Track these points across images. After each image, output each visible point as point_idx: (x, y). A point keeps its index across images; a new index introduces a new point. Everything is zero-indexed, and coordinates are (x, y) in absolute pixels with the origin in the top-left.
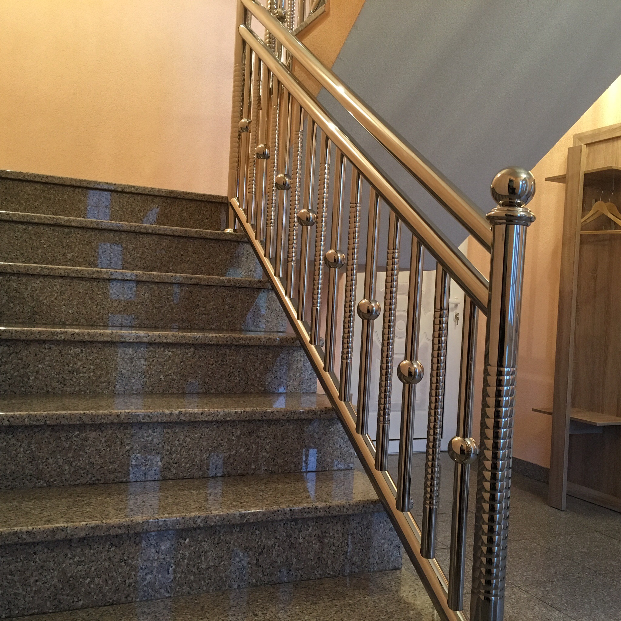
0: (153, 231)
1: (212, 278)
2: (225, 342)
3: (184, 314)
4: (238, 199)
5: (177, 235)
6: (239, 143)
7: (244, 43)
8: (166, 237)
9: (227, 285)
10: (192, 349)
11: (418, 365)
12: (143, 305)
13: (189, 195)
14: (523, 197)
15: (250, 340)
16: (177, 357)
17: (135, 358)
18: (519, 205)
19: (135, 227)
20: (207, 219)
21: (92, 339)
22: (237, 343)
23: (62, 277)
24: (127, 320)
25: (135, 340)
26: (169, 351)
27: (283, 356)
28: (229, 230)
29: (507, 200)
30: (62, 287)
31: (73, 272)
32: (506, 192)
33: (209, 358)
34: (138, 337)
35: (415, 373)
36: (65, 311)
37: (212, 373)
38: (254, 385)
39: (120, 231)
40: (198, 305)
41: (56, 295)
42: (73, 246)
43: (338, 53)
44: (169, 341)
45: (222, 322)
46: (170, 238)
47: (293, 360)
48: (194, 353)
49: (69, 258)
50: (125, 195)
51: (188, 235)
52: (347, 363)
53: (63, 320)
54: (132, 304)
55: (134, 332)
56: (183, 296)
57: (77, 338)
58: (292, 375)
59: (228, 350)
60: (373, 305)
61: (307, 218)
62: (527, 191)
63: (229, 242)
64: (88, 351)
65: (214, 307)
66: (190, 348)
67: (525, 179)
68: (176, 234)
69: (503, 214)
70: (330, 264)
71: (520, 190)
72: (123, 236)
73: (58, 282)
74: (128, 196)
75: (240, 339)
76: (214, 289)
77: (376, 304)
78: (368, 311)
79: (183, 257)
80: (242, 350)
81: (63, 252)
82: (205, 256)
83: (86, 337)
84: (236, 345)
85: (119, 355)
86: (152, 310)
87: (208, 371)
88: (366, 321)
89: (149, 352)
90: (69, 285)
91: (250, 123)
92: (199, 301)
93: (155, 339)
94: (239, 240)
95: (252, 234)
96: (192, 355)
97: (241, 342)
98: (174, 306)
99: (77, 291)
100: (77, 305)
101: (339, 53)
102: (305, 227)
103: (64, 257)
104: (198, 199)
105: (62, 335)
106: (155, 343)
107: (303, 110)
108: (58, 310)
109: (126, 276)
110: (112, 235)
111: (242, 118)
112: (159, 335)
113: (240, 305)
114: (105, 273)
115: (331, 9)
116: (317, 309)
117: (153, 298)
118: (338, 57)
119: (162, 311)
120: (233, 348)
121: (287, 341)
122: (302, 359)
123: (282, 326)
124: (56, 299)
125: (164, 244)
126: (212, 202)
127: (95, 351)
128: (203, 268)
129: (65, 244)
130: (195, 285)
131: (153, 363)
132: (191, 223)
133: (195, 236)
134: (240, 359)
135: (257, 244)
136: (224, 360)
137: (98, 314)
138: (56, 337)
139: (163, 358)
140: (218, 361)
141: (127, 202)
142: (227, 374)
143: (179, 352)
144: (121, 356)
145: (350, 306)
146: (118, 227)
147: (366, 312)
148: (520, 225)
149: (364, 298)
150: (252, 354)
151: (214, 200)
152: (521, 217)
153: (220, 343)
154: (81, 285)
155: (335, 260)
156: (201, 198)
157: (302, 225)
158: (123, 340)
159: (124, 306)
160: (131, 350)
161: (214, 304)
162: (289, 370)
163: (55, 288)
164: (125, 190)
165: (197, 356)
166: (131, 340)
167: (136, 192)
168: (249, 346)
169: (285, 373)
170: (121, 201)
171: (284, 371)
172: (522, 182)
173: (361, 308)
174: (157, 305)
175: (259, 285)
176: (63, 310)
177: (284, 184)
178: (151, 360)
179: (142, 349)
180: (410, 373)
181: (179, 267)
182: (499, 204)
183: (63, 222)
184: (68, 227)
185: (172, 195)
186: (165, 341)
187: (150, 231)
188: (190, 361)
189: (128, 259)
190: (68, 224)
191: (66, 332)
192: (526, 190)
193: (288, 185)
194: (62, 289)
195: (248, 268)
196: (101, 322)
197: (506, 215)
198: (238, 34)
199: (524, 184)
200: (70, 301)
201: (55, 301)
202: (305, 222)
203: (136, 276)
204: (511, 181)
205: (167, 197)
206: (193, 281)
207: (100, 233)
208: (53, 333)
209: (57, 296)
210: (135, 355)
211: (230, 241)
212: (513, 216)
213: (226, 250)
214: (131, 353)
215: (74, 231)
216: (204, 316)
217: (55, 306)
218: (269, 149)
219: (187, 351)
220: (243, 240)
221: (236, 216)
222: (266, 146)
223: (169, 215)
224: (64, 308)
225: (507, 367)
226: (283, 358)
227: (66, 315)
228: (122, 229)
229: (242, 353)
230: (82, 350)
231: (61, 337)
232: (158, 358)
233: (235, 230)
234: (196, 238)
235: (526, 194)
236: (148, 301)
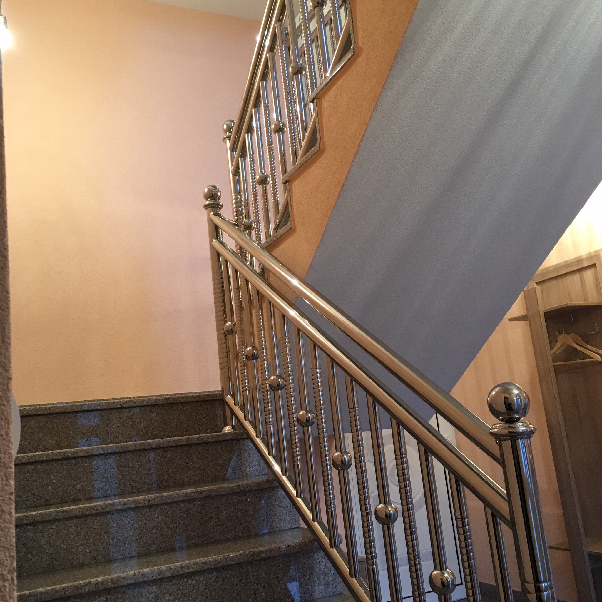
0: (156, 445)
1: (222, 488)
2: (246, 559)
3: (199, 529)
4: (233, 396)
5: (180, 445)
6: (226, 343)
7: (219, 255)
8: (170, 449)
9: (237, 491)
10: (215, 573)
11: (448, 573)
12: (158, 529)
13: (185, 399)
14: (521, 411)
15: (270, 552)
16: (201, 584)
17: (160, 595)
18: (518, 420)
19: (140, 445)
20: (204, 418)
21: (116, 585)
22: (258, 558)
23: (77, 517)
24: (144, 547)
25: (159, 577)
26: (193, 580)
27: (304, 561)
28: (228, 429)
29: (506, 416)
30: (77, 527)
31: (87, 510)
32: (502, 408)
33: (232, 579)
34: (161, 572)
35: (448, 582)
36: (82, 551)
37: (237, 594)
38: (280, 598)
39: (126, 452)
40: (212, 517)
41: (72, 536)
42: (82, 476)
43: (310, 264)
44: (191, 570)
45: (237, 529)
46: (173, 449)
47: (315, 563)
48: (217, 577)
49: (78, 488)
50: (125, 410)
51: (190, 442)
52: (373, 569)
53: (81, 561)
54: (147, 530)
55: (156, 568)
56: (196, 511)
57: (101, 588)
58: (316, 580)
59: (250, 567)
60: (390, 509)
61: (307, 419)
62: (523, 405)
63: (230, 441)
64: (113, 597)
65: (227, 515)
66: (213, 572)
67: (517, 394)
68: (179, 444)
69: (506, 432)
70: (338, 466)
71: (516, 405)
72: (129, 456)
73: (73, 523)
74: (128, 410)
75: (260, 552)
76: (225, 497)
77: (392, 507)
78: (386, 515)
79: (188, 465)
80: (263, 563)
81: (72, 484)
82: (209, 460)
83: (110, 584)
84: (257, 560)
85: (144, 595)
86: (167, 532)
87: (233, 593)
88: (386, 527)
89: (173, 585)
90: (85, 524)
91: (234, 325)
92: (212, 513)
93: (178, 571)
94: (239, 437)
95: (253, 433)
96: (215, 579)
97: (263, 555)
98: (188, 523)
99: (92, 528)
100: (94, 542)
101: (311, 264)
102: (305, 428)
103: (73, 488)
104: (193, 400)
105: (86, 587)
106: (178, 576)
107: (285, 317)
108: (76, 551)
109: (139, 503)
110: (118, 457)
111: (226, 322)
112: (181, 566)
113: (251, 508)
114: (118, 505)
115: (297, 226)
116: (332, 510)
117: (167, 519)
118: (310, 267)
119: (177, 531)
120: (255, 562)
121: (306, 545)
122: (324, 560)
123: (296, 521)
124: (72, 540)
125: (169, 456)
126: (207, 401)
127: (120, 596)
128: (209, 472)
129: (73, 476)
130: (206, 497)
131: (178, 596)
132: (189, 424)
133: (198, 442)
134: (263, 574)
135: (259, 441)
136: (248, 578)
137: (115, 547)
138: (80, 591)
139: (187, 589)
140: (241, 580)
141: (127, 416)
142: (252, 592)
143: (202, 579)
144: (146, 595)
145: (366, 509)
146: (123, 448)
147: (384, 517)
148: (524, 439)
149: (380, 503)
150: (274, 566)
151: (209, 399)
152: (523, 433)
153: (242, 561)
154: (96, 521)
155: (342, 462)
156: (196, 399)
157: (303, 427)
158: (146, 579)
159: (140, 534)
160: (155, 587)
161: (226, 514)
162: (312, 575)
163: (70, 530)
164: (124, 406)
165: (221, 579)
166: (154, 578)
167: (135, 405)
168: (269, 558)
169: (309, 579)
170: (121, 416)
171: (308, 577)
172: (516, 398)
173: (379, 515)
174: (171, 526)
175: (267, 485)
176: (80, 550)
177: (278, 385)
178: (176, 594)
179: (166, 584)
180: (443, 583)
181: (185, 476)
182: (499, 420)
183: (70, 455)
184: (75, 458)
185: (169, 402)
186: (188, 571)
187: (154, 446)
188: (214, 586)
189: (136, 478)
190: (75, 455)
191: (90, 583)
192: (521, 403)
193: (282, 385)
194: (78, 529)
195: (252, 464)
196: (118, 556)
197: (509, 432)
198: (212, 247)
199: (518, 399)
200: (86, 540)
201: (72, 543)
202: (305, 423)
203: (149, 500)
204: (506, 398)
205: (164, 405)
206: (204, 495)
207: (107, 457)
208: (77, 587)
209: (74, 537)
210: (159, 591)
211: (231, 440)
212: (515, 432)
213: (228, 449)
214: (155, 590)
215: (82, 461)
216: (218, 527)
217: (72, 548)
218: (257, 350)
219: (210, 576)
220: (243, 437)
221: (233, 413)
222: (254, 348)
223: (168, 421)
224: (81, 549)
225: (544, 583)
226: (305, 563)
227: (84, 555)
228: (127, 450)
229: (264, 567)
230: (107, 598)
231: (85, 589)
232: (183, 589)
233: (233, 427)
234: (198, 444)
235: (522, 407)
236: (162, 523)
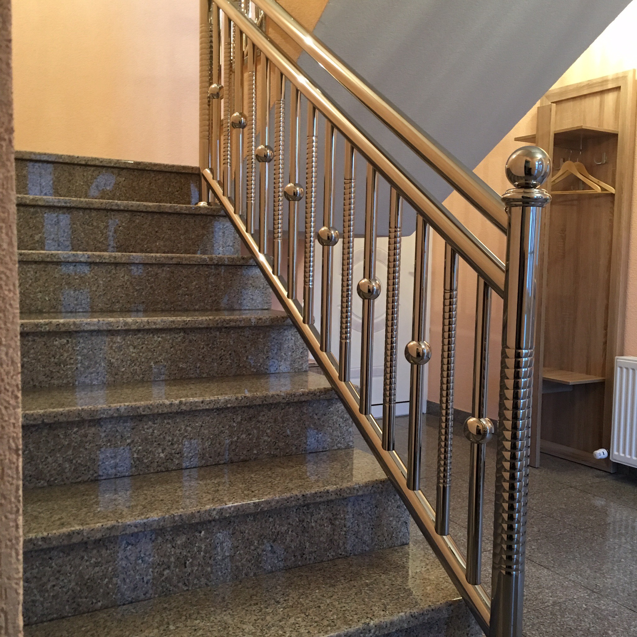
0: (125, 207)
1: (194, 257)
2: (215, 325)
3: (166, 295)
4: (211, 170)
5: (151, 210)
6: (209, 110)
7: (210, 0)
8: (139, 214)
9: (209, 263)
10: (182, 334)
11: (425, 345)
12: (123, 288)
13: (158, 167)
14: (538, 179)
15: (240, 321)
16: (167, 342)
17: (124, 346)
18: (535, 186)
19: (106, 204)
20: (177, 191)
21: (78, 329)
22: (227, 325)
23: (35, 262)
24: (107, 304)
25: (124, 328)
26: (159, 337)
27: (273, 336)
28: (202, 204)
29: (523, 181)
30: (36, 273)
31: (48, 256)
32: (521, 172)
33: (200, 342)
34: (126, 324)
35: (423, 354)
36: (41, 298)
37: (203, 357)
38: (246, 367)
39: (90, 209)
40: (180, 285)
41: (30, 281)
42: (41, 227)
43: (319, 16)
44: (158, 326)
45: (206, 302)
46: (143, 214)
47: (284, 339)
48: (184, 338)
49: (36, 239)
50: (89, 168)
51: (162, 210)
52: (346, 343)
53: (39, 308)
54: (111, 287)
55: (121, 319)
56: (164, 277)
57: (63, 329)
58: (284, 355)
59: (218, 333)
60: (374, 284)
61: (294, 193)
62: (543, 172)
63: (205, 217)
64: (74, 341)
65: (197, 286)
66: (180, 333)
67: (541, 160)
68: (149, 210)
69: (520, 196)
70: (323, 241)
71: (536, 171)
72: (94, 214)
73: (32, 268)
74: (93, 169)
75: (230, 321)
76: (196, 268)
77: (376, 283)
78: (369, 290)
79: (157, 234)
80: (232, 332)
81: (30, 234)
82: (180, 232)
83: (72, 327)
84: (226, 328)
85: (107, 344)
86: (133, 292)
87: (199, 355)
88: (366, 301)
89: (138, 339)
90: (44, 271)
91: (221, 88)
92: (181, 281)
93: (144, 326)
94: (215, 213)
95: (230, 208)
96: (181, 340)
97: (232, 324)
98: (155, 288)
99: (52, 276)
100: (54, 291)
101: (321, 17)
102: (292, 202)
103: (31, 239)
104: (167, 170)
105: (46, 326)
106: (144, 330)
107: (284, 76)
108: (34, 297)
109: (104, 258)
110: (81, 214)
111: (211, 84)
112: (148, 321)
113: (223, 283)
114: (82, 257)
116: (309, 287)
117: (134, 280)
118: (319, 21)
119: (143, 293)
120: (223, 330)
121: (278, 321)
122: (293, 338)
123: (267, 303)
124: (30, 285)
125: (138, 221)
126: (182, 173)
127: (81, 341)
128: (179, 245)
129: (31, 225)
130: (176, 264)
131: (143, 350)
132: (161, 195)
133: (170, 211)
134: (231, 342)
135: (237, 218)
136: (215, 343)
137: (77, 300)
138: (40, 329)
139: (152, 345)
140: (208, 345)
141: (92, 175)
142: (218, 357)
143: (169, 337)
144: (109, 344)
145: (348, 285)
146: (87, 204)
147: (366, 291)
148: (536, 206)
149: (364, 278)
150: (244, 336)
151: (184, 171)
152: (537, 199)
153: (211, 326)
154: (56, 270)
155: (328, 237)
156: (170, 170)
157: (289, 200)
158: (110, 328)
159: (104, 290)
160: (119, 338)
161: (197, 284)
162: (280, 350)
163: (29, 275)
164: (89, 163)
165: (188, 340)
166: (119, 328)
167: (101, 164)
168: (239, 327)
169: (276, 353)
170: (85, 174)
171: (275, 351)
172: (538, 162)
173: (362, 288)
174: (137, 288)
175: (242, 262)
176: (39, 297)
177: (266, 156)
178: (140, 347)
179: (130, 336)
180: (418, 354)
181: (154, 245)
182: (515, 185)
183: (28, 202)
184: (34, 206)
185: (140, 167)
186: (154, 327)
187: (122, 208)
188: (180, 346)
189: (100, 239)
190: (34, 203)
191: (51, 323)
192: (542, 170)
193: (270, 157)
194: (37, 275)
195: (225, 243)
196: (79, 308)
197: (522, 197)
199: (541, 164)
200: (46, 287)
201: (30, 288)
202: (291, 197)
203: (115, 257)
204: (527, 162)
205: (134, 170)
206: (174, 261)
207: (69, 211)
208: (37, 325)
209: (32, 283)
210: (123, 343)
211: (206, 215)
212: (529, 198)
213: (202, 224)
214: (119, 340)
215: (41, 211)
216: (187, 296)
217: (30, 293)
218: (245, 118)
219: (176, 336)
220: (219, 214)
221: (210, 187)
222: (242, 114)
223: (137, 188)
224: (40, 295)
225: (525, 349)
226: (274, 338)
227: (42, 302)
228: (92, 206)
229: (233, 335)
230: (68, 341)
231: (46, 328)
232: (148, 344)
233: (209, 203)
234: (170, 214)
235: (542, 175)
236: (128, 283)
